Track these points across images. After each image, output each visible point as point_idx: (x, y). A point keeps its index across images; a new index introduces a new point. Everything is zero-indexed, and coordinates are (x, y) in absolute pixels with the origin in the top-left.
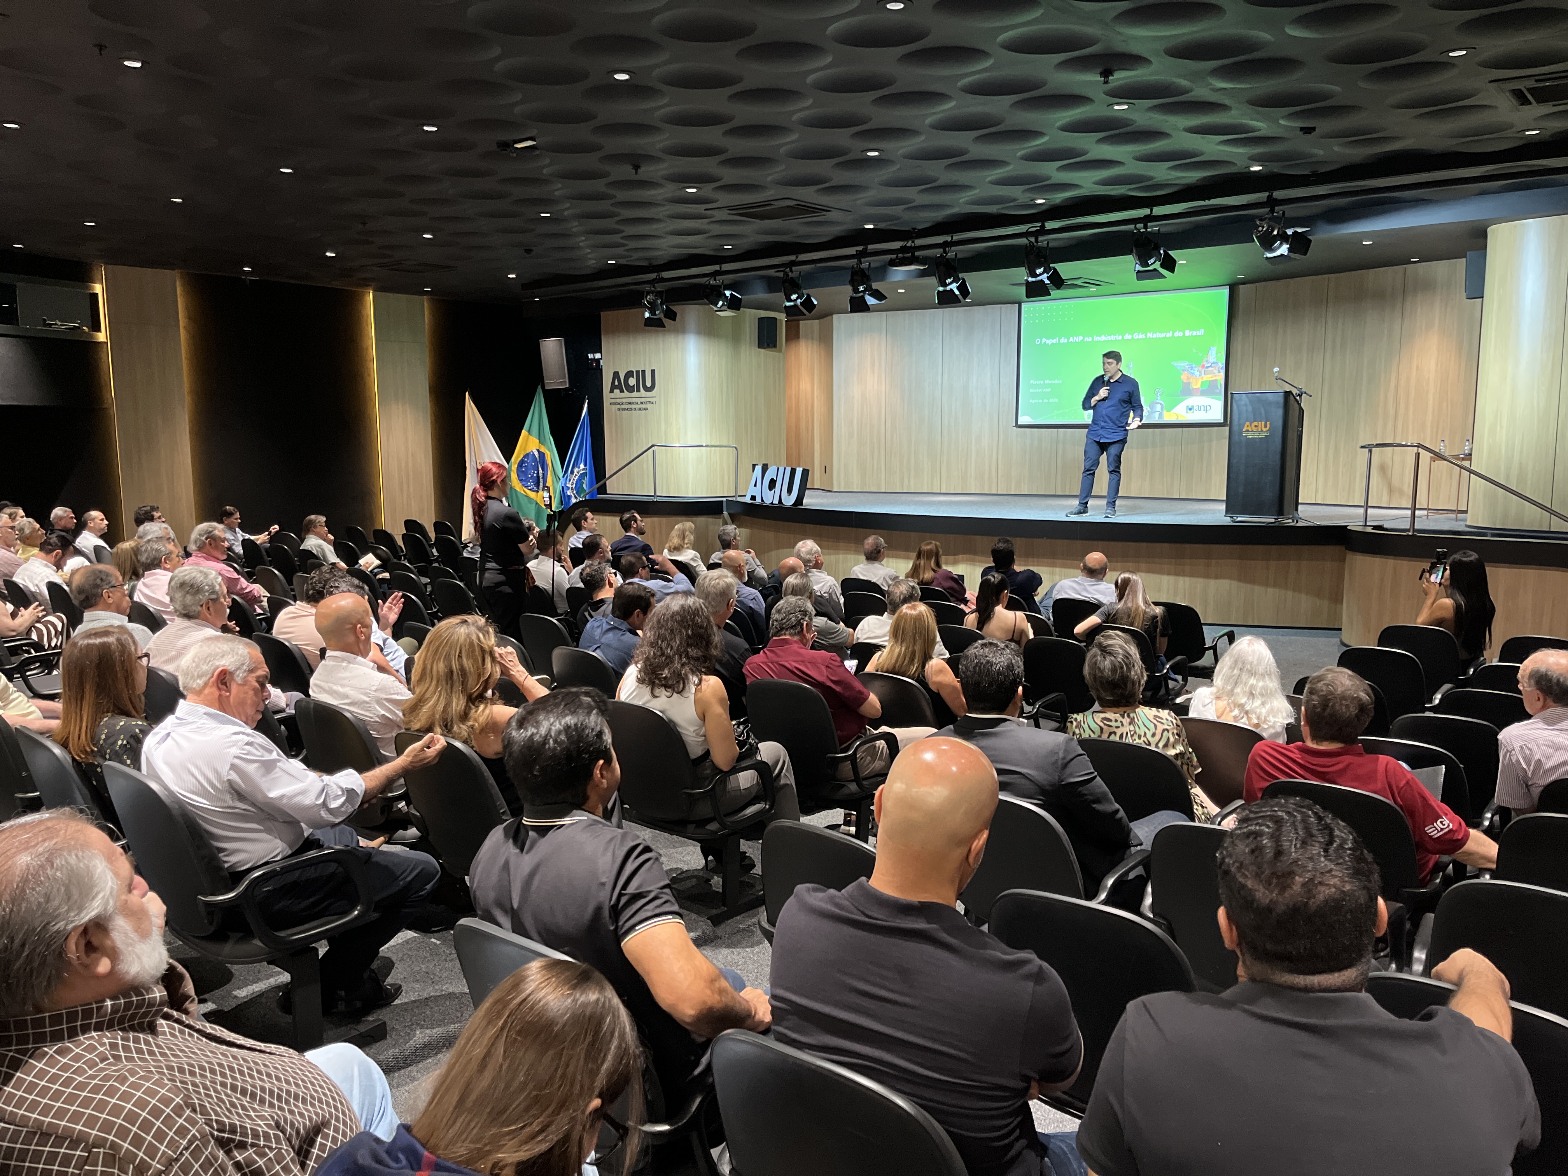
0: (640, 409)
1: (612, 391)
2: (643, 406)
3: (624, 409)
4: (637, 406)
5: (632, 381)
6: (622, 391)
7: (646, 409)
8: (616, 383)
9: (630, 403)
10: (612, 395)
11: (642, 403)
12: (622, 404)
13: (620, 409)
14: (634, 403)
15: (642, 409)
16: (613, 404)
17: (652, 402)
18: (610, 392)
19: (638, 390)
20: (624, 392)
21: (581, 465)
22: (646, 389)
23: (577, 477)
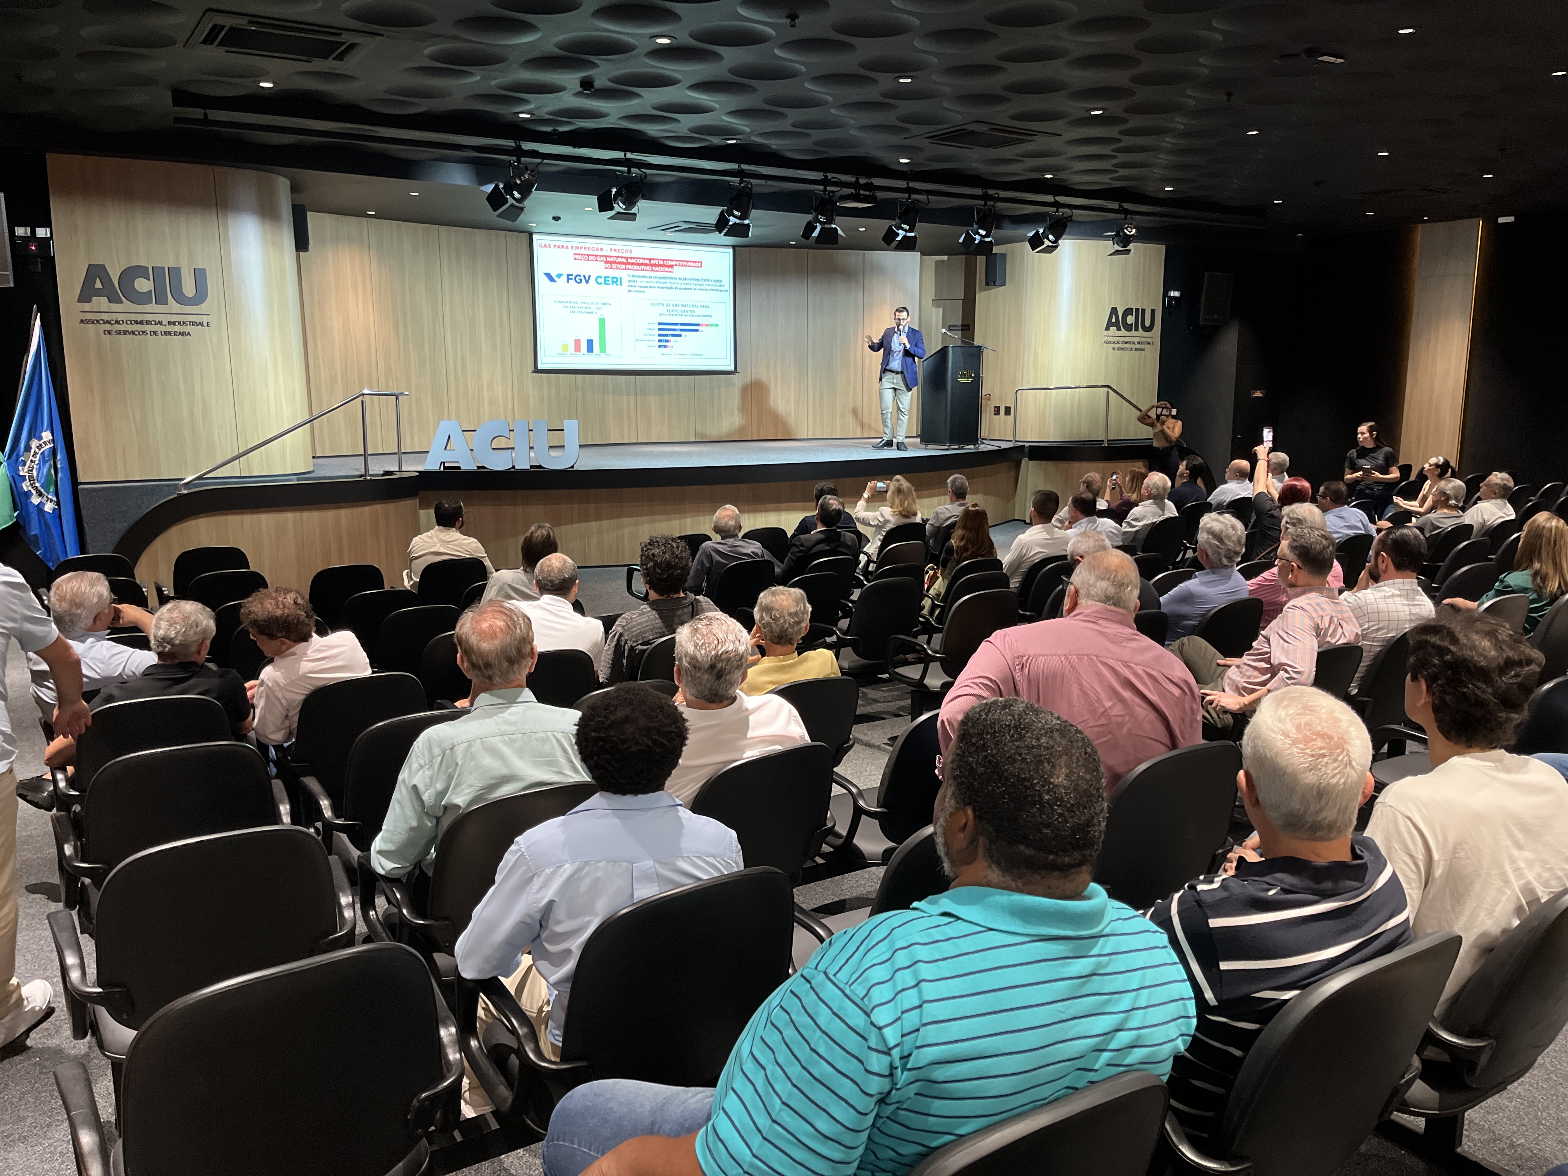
0: (166, 333)
1: (85, 297)
2: (177, 328)
3: (125, 332)
4: (158, 328)
5: (143, 285)
6: (114, 299)
7: (182, 334)
8: (98, 285)
9: (141, 322)
10: (87, 306)
11: (170, 323)
12: (117, 322)
13: (109, 332)
14: (148, 323)
15: (170, 333)
16: (93, 322)
17: (193, 324)
18: (80, 300)
19: (161, 300)
20: (122, 302)
21: (44, 434)
22: (181, 299)
23: (38, 456)
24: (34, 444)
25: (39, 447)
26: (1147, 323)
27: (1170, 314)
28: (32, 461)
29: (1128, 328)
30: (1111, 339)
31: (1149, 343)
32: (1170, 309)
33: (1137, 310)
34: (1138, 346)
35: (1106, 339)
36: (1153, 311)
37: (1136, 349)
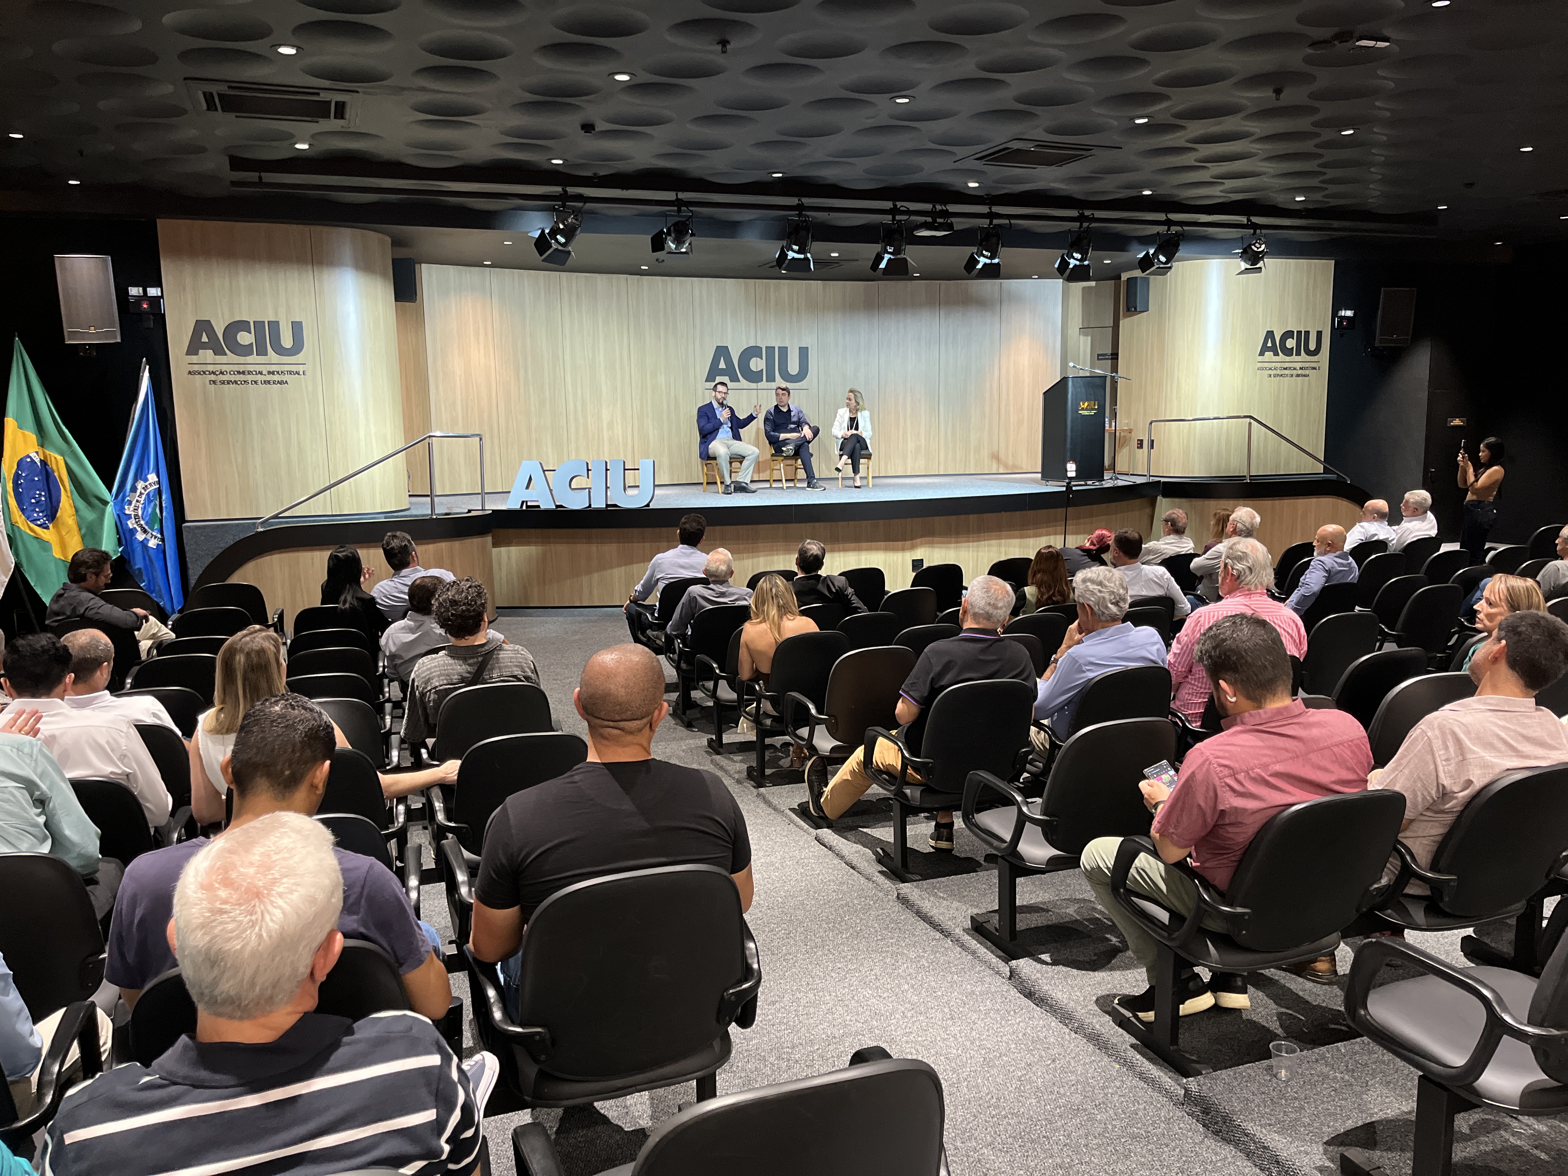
0: (265, 382)
1: (192, 350)
2: (276, 378)
3: (229, 382)
4: (259, 378)
5: (245, 338)
6: (219, 352)
7: (281, 383)
8: (205, 339)
9: (243, 373)
10: (194, 359)
11: (269, 373)
12: (222, 373)
13: (214, 382)
14: (250, 373)
15: (269, 382)
16: (199, 373)
17: (290, 372)
18: (189, 353)
19: (262, 352)
20: (226, 354)
21: (149, 476)
22: (280, 351)
23: (144, 496)
24: (140, 485)
25: (145, 488)
26: (1312, 346)
27: (1342, 335)
28: (137, 501)
29: (1288, 352)
30: (1266, 365)
31: (1314, 368)
32: (1340, 330)
33: (1299, 333)
34: (1300, 372)
35: (1260, 365)
36: (1319, 334)
37: (1298, 376)
